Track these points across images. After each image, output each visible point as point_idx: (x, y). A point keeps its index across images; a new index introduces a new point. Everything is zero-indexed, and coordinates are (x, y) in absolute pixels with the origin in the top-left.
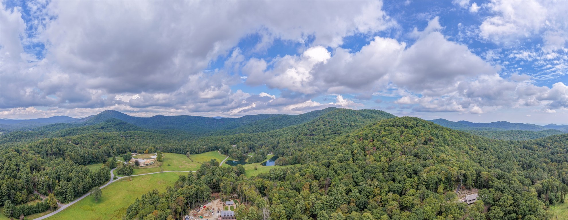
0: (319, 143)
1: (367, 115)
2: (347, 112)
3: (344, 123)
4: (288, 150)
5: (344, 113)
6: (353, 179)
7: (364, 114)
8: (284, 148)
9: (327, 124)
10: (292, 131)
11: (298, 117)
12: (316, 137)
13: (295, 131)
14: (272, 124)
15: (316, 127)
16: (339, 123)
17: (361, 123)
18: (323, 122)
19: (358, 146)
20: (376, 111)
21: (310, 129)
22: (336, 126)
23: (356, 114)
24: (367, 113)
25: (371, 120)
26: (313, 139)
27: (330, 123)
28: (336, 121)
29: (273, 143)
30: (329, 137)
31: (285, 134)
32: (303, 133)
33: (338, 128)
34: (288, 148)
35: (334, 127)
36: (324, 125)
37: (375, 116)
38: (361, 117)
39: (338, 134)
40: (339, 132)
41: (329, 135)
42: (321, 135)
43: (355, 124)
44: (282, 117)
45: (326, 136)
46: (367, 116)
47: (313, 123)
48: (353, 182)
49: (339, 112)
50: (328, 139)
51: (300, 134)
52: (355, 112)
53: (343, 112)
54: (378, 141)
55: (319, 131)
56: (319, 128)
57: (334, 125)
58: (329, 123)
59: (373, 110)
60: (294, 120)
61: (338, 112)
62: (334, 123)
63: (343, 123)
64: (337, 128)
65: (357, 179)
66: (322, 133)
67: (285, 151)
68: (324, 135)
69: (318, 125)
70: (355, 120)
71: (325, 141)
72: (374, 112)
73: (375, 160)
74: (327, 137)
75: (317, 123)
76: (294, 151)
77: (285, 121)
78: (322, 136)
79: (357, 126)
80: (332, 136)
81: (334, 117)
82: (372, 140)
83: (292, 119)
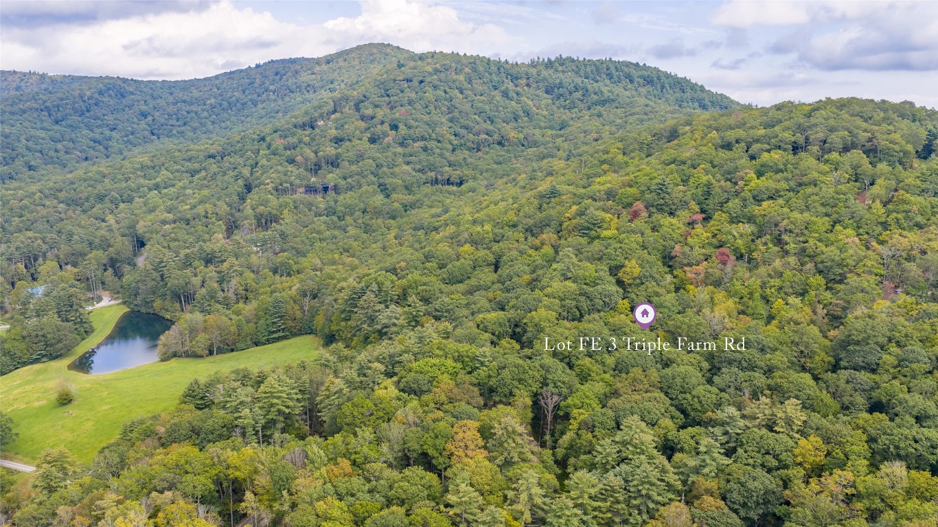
0: (367, 229)
1: (577, 90)
2: (474, 70)
3: (466, 128)
4: (211, 272)
5: (461, 78)
6: (667, 394)
7: (561, 86)
8: (187, 263)
9: (385, 135)
10: (193, 173)
11: (196, 93)
12: (346, 198)
13: (214, 168)
14: (42, 134)
15: (330, 150)
16: (444, 130)
17: (551, 128)
18: (363, 124)
19: (634, 245)
20: (619, 66)
21: (299, 158)
22: (432, 144)
23: (523, 81)
24: (578, 80)
25: (599, 115)
26: (330, 212)
27: (401, 126)
28: (426, 118)
29: (105, 245)
30: (409, 198)
31: (157, 187)
32: (270, 180)
33: (448, 154)
34: (209, 260)
35: (425, 149)
36: (373, 140)
37: (622, 92)
38: (546, 99)
39: (449, 182)
40: (455, 174)
41: (408, 188)
42: (370, 189)
43: (521, 136)
44: (101, 93)
45: (394, 196)
46: (578, 95)
47: (303, 126)
48: (673, 409)
49: (437, 71)
50: (406, 207)
51: (249, 188)
52: (514, 71)
53: (457, 71)
54: (734, 220)
55: (354, 168)
56: (351, 154)
57: (423, 139)
58: (394, 127)
59: (602, 62)
60: (171, 109)
61: (429, 69)
62: (422, 130)
63: (463, 132)
64: (441, 155)
65: (688, 396)
66: (372, 177)
67: (196, 281)
68: (385, 190)
69: (338, 141)
70: (521, 113)
71: (394, 218)
72: (610, 76)
73: (743, 312)
74: (400, 197)
75: (328, 128)
76: (249, 275)
77: (118, 116)
78: (374, 193)
79: (535, 144)
80: (426, 195)
81: (413, 95)
82: (700, 217)
83: (161, 102)
